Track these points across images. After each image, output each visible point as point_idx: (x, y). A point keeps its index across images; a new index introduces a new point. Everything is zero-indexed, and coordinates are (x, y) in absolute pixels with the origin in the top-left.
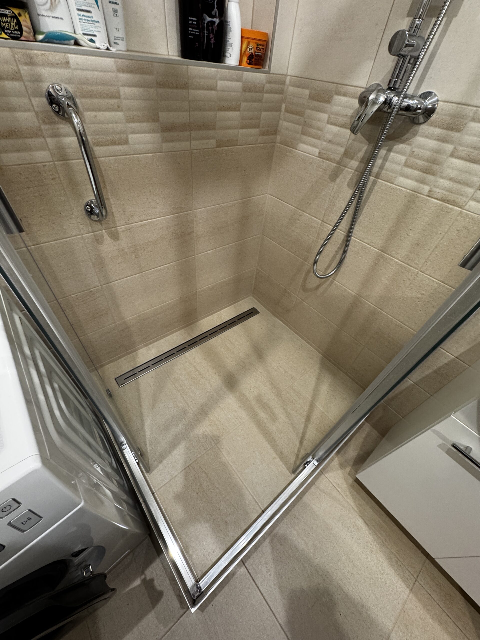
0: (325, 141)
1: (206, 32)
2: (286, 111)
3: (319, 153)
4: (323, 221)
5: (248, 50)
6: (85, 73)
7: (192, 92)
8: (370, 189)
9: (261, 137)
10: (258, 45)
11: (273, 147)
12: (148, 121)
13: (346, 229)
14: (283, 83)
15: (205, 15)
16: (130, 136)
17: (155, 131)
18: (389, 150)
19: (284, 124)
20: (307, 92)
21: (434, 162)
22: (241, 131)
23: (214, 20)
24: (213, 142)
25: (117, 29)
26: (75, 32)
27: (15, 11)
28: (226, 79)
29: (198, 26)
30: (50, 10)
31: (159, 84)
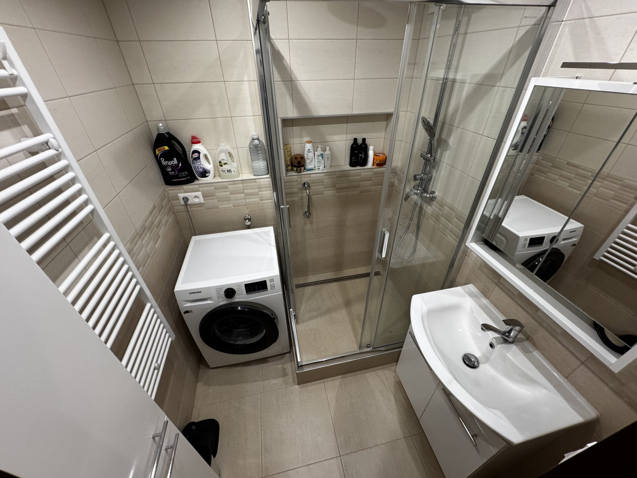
1: (359, 159)
5: (376, 162)
6: (314, 178)
7: (350, 178)
10: (380, 161)
12: (332, 187)
14: (396, 169)
16: (324, 192)
17: (334, 190)
18: (427, 207)
21: (438, 217)
22: (372, 187)
23: (362, 156)
24: (358, 192)
25: (328, 163)
26: (315, 167)
27: (301, 168)
28: (365, 172)
29: (355, 159)
30: (310, 164)
31: (337, 177)
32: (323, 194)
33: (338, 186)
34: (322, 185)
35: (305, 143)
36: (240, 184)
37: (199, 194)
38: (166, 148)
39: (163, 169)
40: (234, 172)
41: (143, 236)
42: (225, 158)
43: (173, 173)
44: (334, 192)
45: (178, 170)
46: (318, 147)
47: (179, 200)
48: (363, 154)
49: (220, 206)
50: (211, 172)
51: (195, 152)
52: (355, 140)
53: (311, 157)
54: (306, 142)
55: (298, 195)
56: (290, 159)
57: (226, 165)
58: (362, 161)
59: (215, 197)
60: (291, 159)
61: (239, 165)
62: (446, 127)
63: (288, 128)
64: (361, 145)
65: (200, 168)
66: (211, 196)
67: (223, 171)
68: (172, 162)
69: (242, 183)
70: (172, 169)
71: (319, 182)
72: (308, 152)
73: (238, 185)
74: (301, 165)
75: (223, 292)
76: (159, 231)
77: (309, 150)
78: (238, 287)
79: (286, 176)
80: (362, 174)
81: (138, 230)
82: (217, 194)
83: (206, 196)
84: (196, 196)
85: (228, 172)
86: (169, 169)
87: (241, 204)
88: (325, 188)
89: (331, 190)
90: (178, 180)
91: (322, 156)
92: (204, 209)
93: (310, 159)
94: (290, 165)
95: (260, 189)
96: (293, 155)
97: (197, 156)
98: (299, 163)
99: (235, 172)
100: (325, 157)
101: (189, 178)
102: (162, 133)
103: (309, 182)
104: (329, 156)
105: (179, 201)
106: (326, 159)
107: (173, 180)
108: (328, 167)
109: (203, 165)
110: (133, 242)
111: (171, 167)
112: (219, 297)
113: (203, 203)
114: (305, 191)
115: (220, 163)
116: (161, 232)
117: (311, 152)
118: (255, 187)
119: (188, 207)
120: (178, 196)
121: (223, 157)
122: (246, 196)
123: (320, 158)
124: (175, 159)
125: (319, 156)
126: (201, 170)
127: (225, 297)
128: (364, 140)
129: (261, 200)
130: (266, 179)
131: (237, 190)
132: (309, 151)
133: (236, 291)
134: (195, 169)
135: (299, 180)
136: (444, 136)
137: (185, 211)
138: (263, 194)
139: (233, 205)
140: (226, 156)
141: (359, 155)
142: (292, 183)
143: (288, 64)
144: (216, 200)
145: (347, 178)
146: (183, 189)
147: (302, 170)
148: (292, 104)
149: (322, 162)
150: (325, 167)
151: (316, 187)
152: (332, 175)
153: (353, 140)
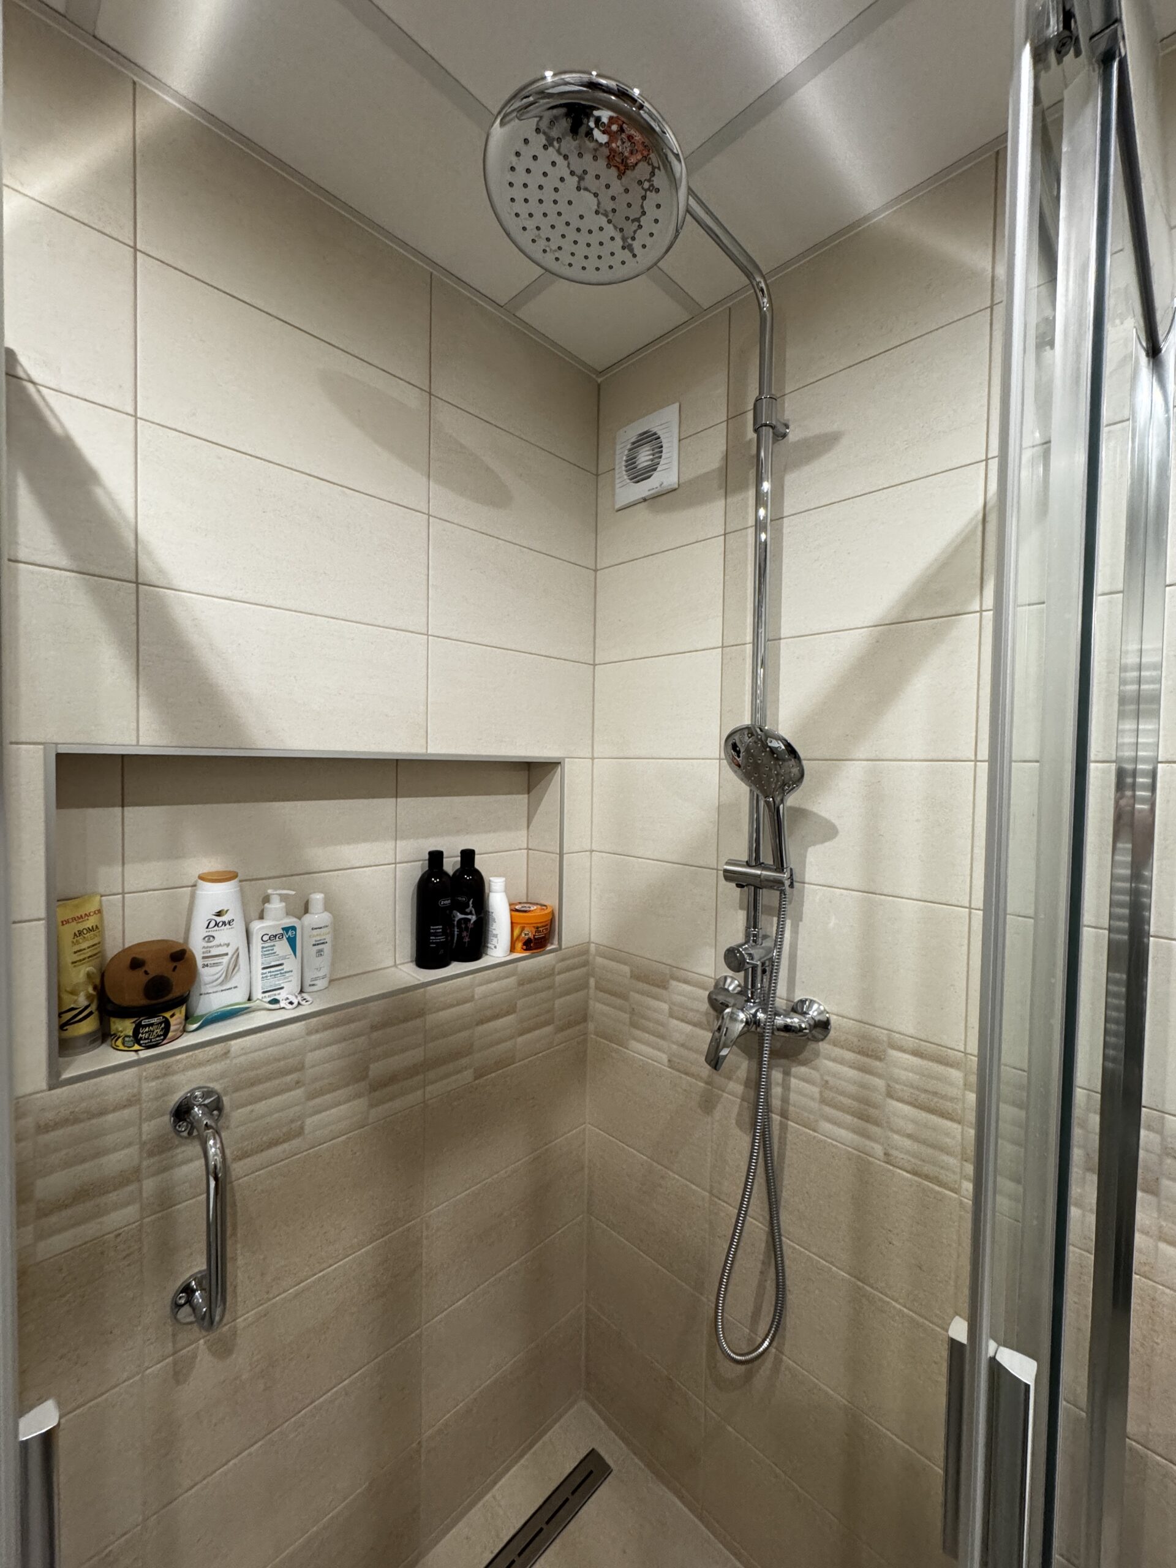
0: (674, 1043)
1: (456, 930)
2: (597, 988)
3: (669, 1061)
4: (711, 1193)
5: (523, 935)
6: (252, 1055)
7: (432, 1019)
8: (780, 1138)
9: (559, 1035)
10: (537, 928)
11: (585, 1041)
12: (347, 1085)
13: (764, 1217)
14: (587, 952)
15: (455, 912)
16: (309, 1121)
17: (358, 1096)
18: (787, 1073)
19: (597, 1007)
20: (626, 969)
21: (867, 1102)
22: (520, 1040)
23: (469, 917)
24: (468, 1075)
25: (319, 968)
26: (251, 999)
27: (167, 1015)
28: (490, 981)
29: (444, 933)
30: (221, 984)
31: (374, 1028)
32: (300, 1132)
33: (376, 1069)
34: (298, 1083)
35: (194, 884)
44: (361, 1103)
46: (267, 899)
48: (471, 908)
52: (436, 858)
53: (230, 950)
54: (202, 878)
55: (133, 1187)
56: (89, 975)
58: (468, 938)
60: (103, 972)
63: (91, 811)
64: (459, 874)
71: (279, 1073)
72: (217, 924)
74: (170, 996)
77: (219, 913)
79: (52, 1087)
80: (479, 991)
88: (311, 1096)
91: (289, 939)
93: (225, 960)
94: (93, 1007)
96: (113, 947)
98: (158, 986)
100: (305, 939)
103: (217, 1086)
104: (325, 935)
106: (309, 951)
108: (321, 984)
114: (187, 1151)
117: (229, 923)
123: (282, 947)
125: (272, 938)
128: (468, 856)
132: (219, 919)
135: (149, 1088)
141: (455, 916)
142: (96, 1121)
143: (119, 510)
145: (418, 1022)
147: (172, 1028)
148: (129, 682)
149: (291, 964)
150: (307, 989)
151: (261, 1107)
152: (350, 1020)
153: (427, 857)
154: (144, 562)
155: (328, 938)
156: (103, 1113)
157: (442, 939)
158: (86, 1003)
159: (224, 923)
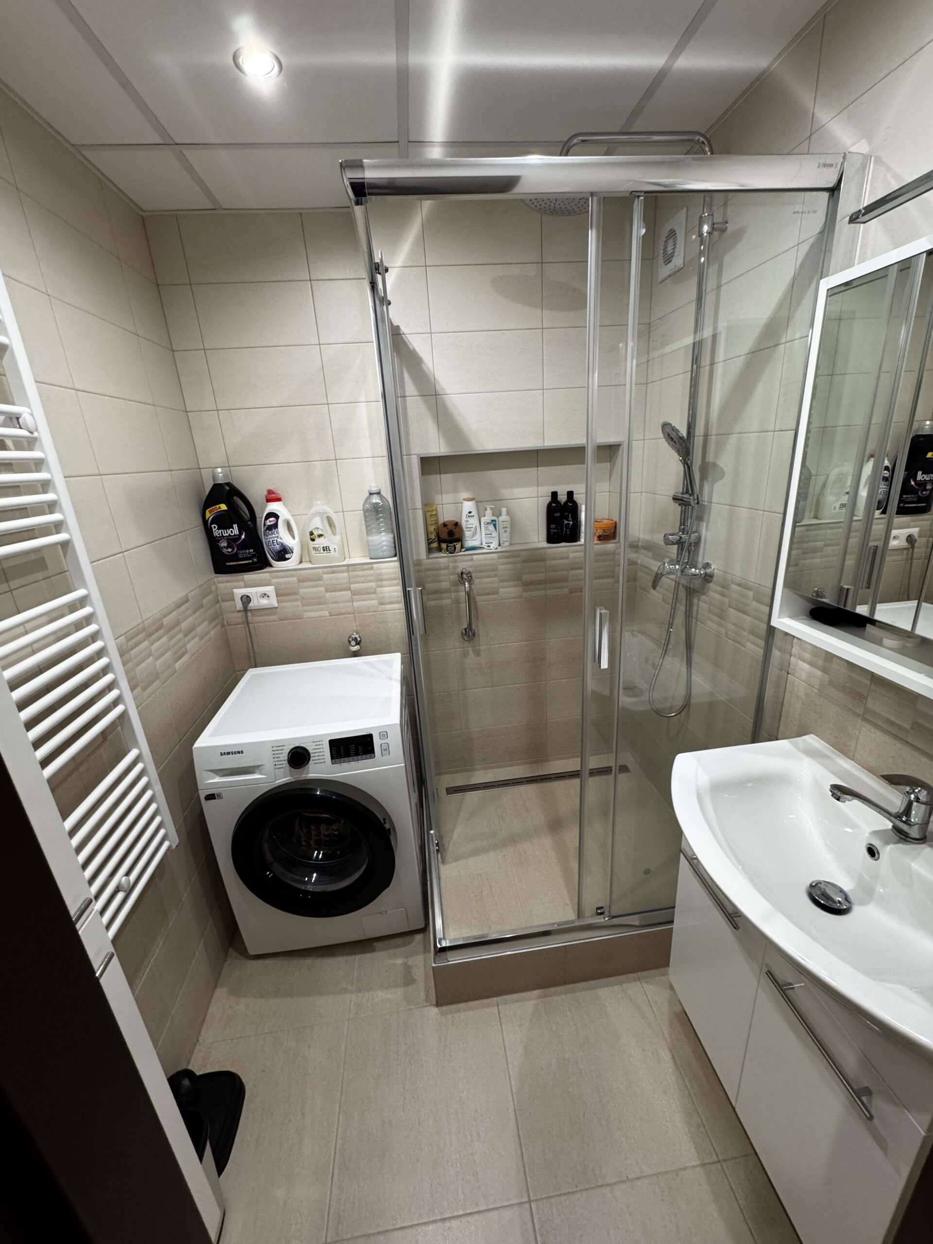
0: (665, 589)
1: (565, 528)
2: (641, 565)
5: (597, 533)
6: (481, 562)
7: (547, 562)
8: (694, 629)
10: (607, 529)
11: (635, 591)
12: (513, 581)
14: (637, 546)
15: (564, 520)
16: (500, 590)
17: (518, 586)
18: (699, 600)
21: (723, 610)
23: (570, 522)
24: (566, 590)
25: (505, 537)
26: (482, 544)
27: (455, 544)
28: (577, 552)
29: (557, 528)
30: (472, 537)
31: (524, 561)
32: (497, 593)
33: (525, 577)
34: (496, 576)
35: (462, 503)
36: (343, 572)
37: (270, 589)
38: (224, 507)
39: (213, 542)
40: (335, 551)
41: (153, 637)
42: (320, 526)
43: (230, 550)
44: (520, 589)
45: (237, 546)
46: (486, 510)
47: (234, 600)
48: (570, 518)
49: (307, 615)
50: (294, 552)
51: (272, 515)
52: (554, 495)
53: (474, 526)
54: (464, 500)
55: (449, 594)
56: (435, 529)
57: (322, 538)
58: (570, 531)
59: (298, 597)
60: (438, 529)
61: (345, 539)
62: (713, 440)
64: (566, 503)
65: (276, 543)
66: (290, 594)
67: (315, 549)
68: (229, 531)
69: (348, 571)
70: (228, 543)
71: (491, 570)
72: (469, 517)
73: (341, 575)
74: (455, 537)
75: (285, 756)
76: (189, 642)
77: (470, 512)
78: (316, 745)
79: (427, 559)
80: (571, 555)
81: (146, 623)
82: (302, 591)
83: (282, 595)
84: (265, 594)
85: (324, 550)
86: (224, 544)
87: (344, 611)
88: (501, 581)
89: (514, 586)
90: (235, 563)
91: (494, 525)
92: (278, 619)
93: (472, 529)
94: (436, 539)
95: (379, 583)
96: (441, 522)
97: (272, 523)
98: (451, 533)
99: (337, 552)
100: (500, 525)
101: (255, 560)
102: (220, 482)
103: (470, 570)
104: (507, 524)
105: (233, 602)
106: (502, 531)
107: (227, 564)
108: (507, 544)
109: (281, 539)
110: (132, 638)
111: (228, 539)
112: (277, 767)
113: (276, 608)
114: (462, 588)
115: (311, 535)
116: (193, 645)
117: (473, 516)
118: (371, 578)
119: (249, 614)
120: (233, 594)
121: (317, 524)
122: (354, 595)
123: (491, 527)
124: (235, 526)
125: (488, 523)
126: (277, 547)
127: (288, 765)
128: (570, 494)
129: (381, 604)
130: (392, 564)
131: (338, 584)
132: (470, 515)
133: (312, 755)
134: (268, 546)
135: (451, 565)
136: (710, 458)
137: (242, 623)
138: (385, 593)
139: (330, 613)
140: (322, 521)
141: (563, 522)
142: (438, 572)
143: (429, 369)
144: (300, 603)
145: (542, 563)
146: (243, 580)
147: (457, 549)
148: (437, 431)
149: (495, 534)
150: (501, 544)
151: (484, 580)
152: (514, 556)
153: (550, 494)
154: (438, 387)
155: (508, 526)
156: (440, 569)
157: (556, 531)
158: (434, 537)
159: (471, 516)
